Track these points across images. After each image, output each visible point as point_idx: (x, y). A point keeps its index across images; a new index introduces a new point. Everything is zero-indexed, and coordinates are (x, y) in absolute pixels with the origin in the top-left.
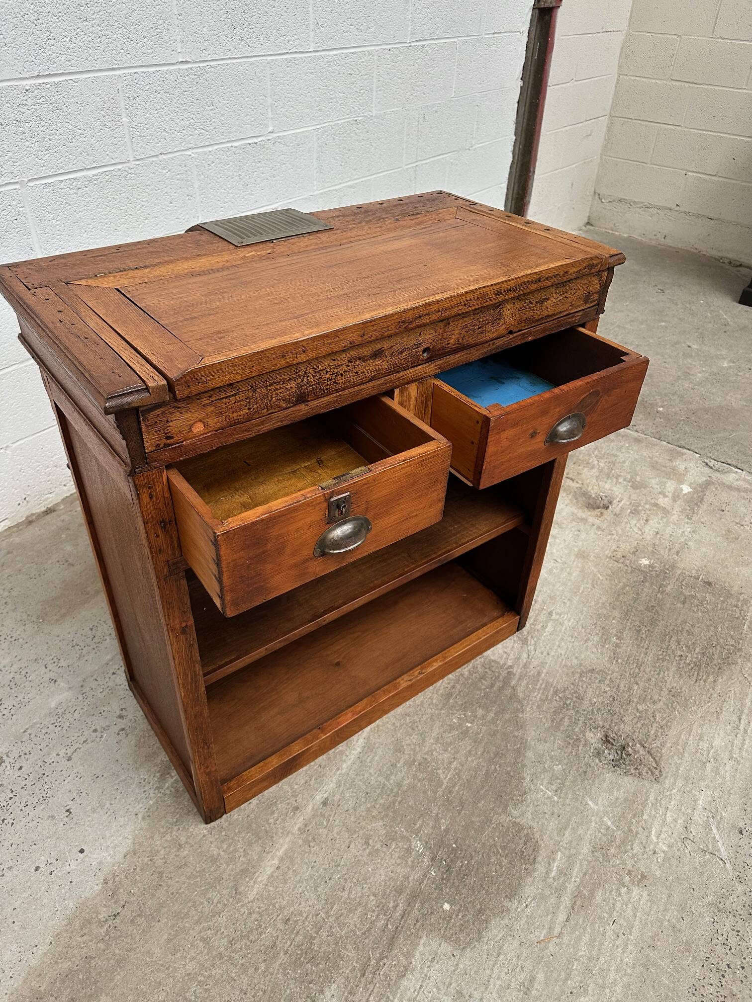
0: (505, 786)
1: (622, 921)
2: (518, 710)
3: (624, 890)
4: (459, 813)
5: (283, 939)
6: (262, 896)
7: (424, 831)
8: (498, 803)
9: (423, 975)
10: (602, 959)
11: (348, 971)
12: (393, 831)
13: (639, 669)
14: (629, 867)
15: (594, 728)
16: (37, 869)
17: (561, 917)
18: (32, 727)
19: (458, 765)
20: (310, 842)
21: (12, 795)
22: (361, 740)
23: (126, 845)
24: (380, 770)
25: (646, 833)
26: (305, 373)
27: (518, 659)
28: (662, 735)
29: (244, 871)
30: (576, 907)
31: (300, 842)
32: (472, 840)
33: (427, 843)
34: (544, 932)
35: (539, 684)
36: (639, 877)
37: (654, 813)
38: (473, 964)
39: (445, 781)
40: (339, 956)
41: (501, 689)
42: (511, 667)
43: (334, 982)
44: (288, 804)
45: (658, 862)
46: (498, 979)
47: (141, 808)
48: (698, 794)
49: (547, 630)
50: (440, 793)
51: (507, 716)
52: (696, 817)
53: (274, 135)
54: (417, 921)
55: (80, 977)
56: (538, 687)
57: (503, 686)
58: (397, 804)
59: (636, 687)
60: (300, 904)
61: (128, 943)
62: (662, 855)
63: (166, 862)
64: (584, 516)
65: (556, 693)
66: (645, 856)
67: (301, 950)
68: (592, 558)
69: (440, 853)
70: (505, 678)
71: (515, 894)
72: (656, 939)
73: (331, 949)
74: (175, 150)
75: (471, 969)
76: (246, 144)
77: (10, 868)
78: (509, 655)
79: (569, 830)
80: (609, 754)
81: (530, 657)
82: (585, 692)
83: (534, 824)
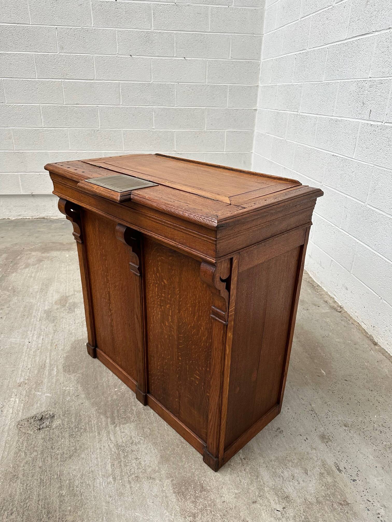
1: (26, 371)
2: (99, 409)
3: (27, 378)
10: (31, 360)
13: (41, 479)
25: (21, 399)
27: (115, 434)
28: (19, 446)
35: (96, 428)
36: (21, 385)
37: (19, 408)
41: (113, 413)
42: (115, 427)
45: (14, 393)
49: (110, 465)
51: (102, 403)
56: (96, 426)
57: (113, 414)
59: (40, 465)
62: (12, 396)
65: (85, 429)
66: (20, 392)
70: (115, 419)
78: (121, 432)
79: (54, 382)
80: (46, 424)
81: (109, 439)
82: (70, 441)
83: (69, 376)
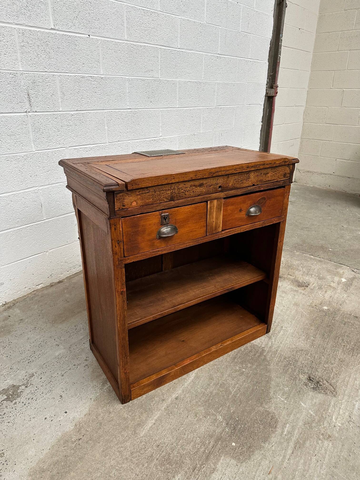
0: (261, 395)
1: (319, 455)
2: (267, 365)
3: (320, 442)
4: (240, 405)
5: (156, 454)
6: (147, 435)
7: (223, 412)
8: (258, 402)
9: (222, 473)
10: (310, 471)
11: (186, 469)
12: (208, 411)
13: (324, 350)
14: (323, 432)
15: (304, 373)
16: (46, 419)
17: (290, 452)
18: (48, 362)
19: (239, 386)
20: (169, 414)
21: (37, 389)
22: (194, 375)
23: (86, 411)
24: (202, 387)
25: (330, 418)
26: (174, 188)
27: (267, 345)
28: (336, 377)
29: (139, 425)
30: (296, 448)
31: (165, 414)
32: (245, 417)
33: (224, 417)
34: (281, 458)
35: (277, 355)
36: (328, 436)
37: (334, 410)
38: (247, 470)
39: (233, 392)
40: (182, 462)
42: (264, 348)
43: (180, 473)
44: (160, 398)
45: (336, 430)
46: (259, 476)
47: (93, 396)
48: (355, 403)
49: (280, 333)
50: (230, 396)
51: (262, 367)
52: (355, 412)
53: (162, 137)
54: (220, 449)
55: (62, 464)
57: (260, 355)
58: (210, 400)
59: (323, 357)
60: (164, 439)
61: (85, 451)
62: (339, 427)
63: (103, 419)
64: (297, 289)
65: (285, 359)
66: (330, 428)
67: (165, 459)
68: (301, 306)
69: (230, 421)
70: (261, 352)
71: (267, 441)
72: (337, 464)
73: (178, 459)
74: (124, 140)
75: (245, 472)
76: (151, 140)
77: (34, 418)
78: (263, 343)
79: (292, 415)
80: (311, 385)
81: (273, 344)
82: (299, 358)
83: (275, 412)
